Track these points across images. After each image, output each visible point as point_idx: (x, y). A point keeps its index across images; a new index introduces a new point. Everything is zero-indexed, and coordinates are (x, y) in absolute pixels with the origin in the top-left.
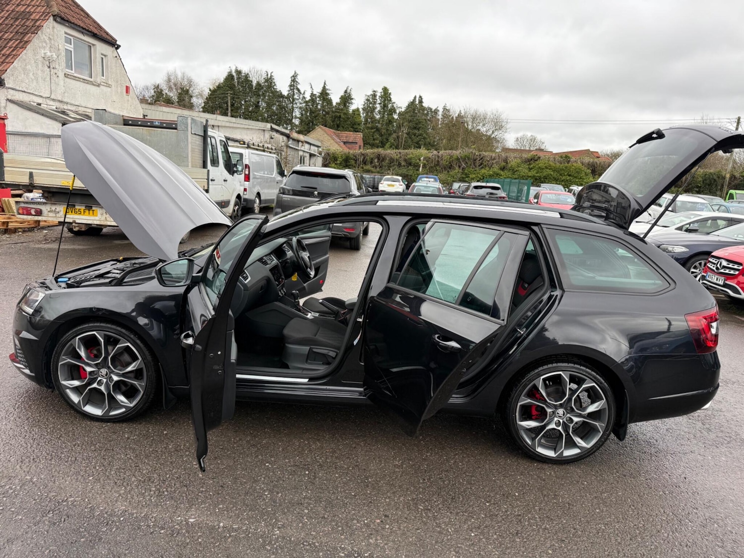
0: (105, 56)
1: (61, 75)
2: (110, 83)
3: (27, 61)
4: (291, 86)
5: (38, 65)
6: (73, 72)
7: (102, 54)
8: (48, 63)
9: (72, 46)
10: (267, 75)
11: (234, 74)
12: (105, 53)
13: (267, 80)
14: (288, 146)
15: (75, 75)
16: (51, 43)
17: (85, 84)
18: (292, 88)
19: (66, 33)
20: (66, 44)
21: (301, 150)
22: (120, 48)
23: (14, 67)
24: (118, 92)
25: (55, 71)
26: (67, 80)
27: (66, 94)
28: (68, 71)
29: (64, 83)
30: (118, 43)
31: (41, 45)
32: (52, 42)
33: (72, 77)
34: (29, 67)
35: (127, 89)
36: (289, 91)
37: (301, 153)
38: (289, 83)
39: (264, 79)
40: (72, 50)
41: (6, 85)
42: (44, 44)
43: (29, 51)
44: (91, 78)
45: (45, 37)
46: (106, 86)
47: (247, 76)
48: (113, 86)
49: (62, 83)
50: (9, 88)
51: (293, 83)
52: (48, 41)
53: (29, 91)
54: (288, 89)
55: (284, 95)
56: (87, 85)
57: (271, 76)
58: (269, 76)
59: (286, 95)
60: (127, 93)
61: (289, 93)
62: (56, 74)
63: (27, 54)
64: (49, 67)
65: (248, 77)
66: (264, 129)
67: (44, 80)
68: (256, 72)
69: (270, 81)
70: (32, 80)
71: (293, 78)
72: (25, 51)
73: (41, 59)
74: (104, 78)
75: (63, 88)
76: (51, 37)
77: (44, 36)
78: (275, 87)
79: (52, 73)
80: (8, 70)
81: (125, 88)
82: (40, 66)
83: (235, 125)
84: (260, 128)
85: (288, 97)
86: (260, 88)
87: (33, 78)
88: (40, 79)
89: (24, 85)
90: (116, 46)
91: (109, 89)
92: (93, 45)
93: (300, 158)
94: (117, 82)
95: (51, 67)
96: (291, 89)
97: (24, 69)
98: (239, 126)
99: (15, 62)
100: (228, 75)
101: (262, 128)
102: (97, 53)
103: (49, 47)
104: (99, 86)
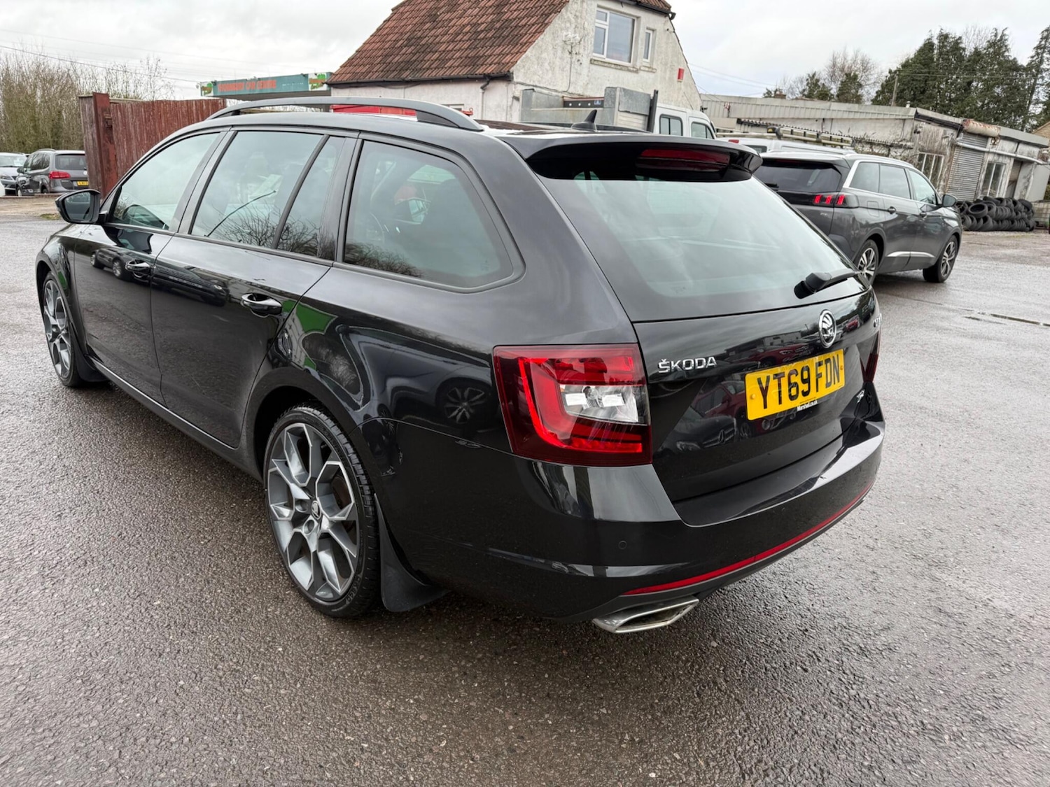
0: (653, 30)
1: (586, 61)
2: (654, 67)
3: (544, 48)
4: (1038, 47)
5: (556, 52)
6: (604, 56)
7: (648, 29)
8: (569, 48)
9: (607, 23)
10: (996, 35)
11: (936, 42)
12: (652, 27)
13: (992, 44)
14: (954, 146)
15: (608, 60)
16: (576, 22)
17: (618, 71)
18: (1039, 51)
19: (599, 6)
20: (597, 21)
21: (989, 152)
22: (676, 17)
23: (527, 57)
24: (665, 78)
25: (578, 57)
26: (593, 67)
27: (589, 86)
28: (597, 56)
29: (589, 71)
30: (672, 10)
31: (563, 25)
32: (579, 21)
33: (600, 63)
34: (544, 55)
35: (681, 72)
36: (1032, 57)
37: (990, 158)
38: (1036, 44)
39: (989, 41)
40: (607, 28)
41: (515, 80)
42: (568, 25)
43: (547, 36)
44: (630, 62)
45: (570, 15)
46: (648, 71)
47: (957, 42)
48: (659, 71)
49: (585, 72)
50: (517, 83)
51: (1043, 43)
52: (573, 20)
53: (541, 85)
54: (1033, 53)
55: (1022, 66)
56: (621, 72)
57: (1003, 35)
58: (998, 38)
59: (1025, 64)
60: (679, 78)
61: (1032, 61)
62: (579, 60)
63: (545, 39)
64: (570, 53)
65: (959, 43)
66: (904, 117)
67: (563, 70)
68: (977, 32)
69: (998, 45)
70: (547, 71)
71: (1045, 34)
72: (542, 36)
73: (562, 44)
74: (648, 61)
75: (587, 78)
76: (578, 14)
77: (568, 13)
78: (1006, 54)
79: (573, 60)
80: (519, 62)
81: (677, 72)
82: (559, 52)
83: (857, 116)
84: (897, 117)
85: (1027, 69)
86: (977, 58)
87: (548, 68)
88: (557, 69)
89: (536, 78)
90: (670, 15)
91: (652, 75)
92: (638, 18)
93: (985, 166)
94: (666, 64)
95: (574, 52)
96: (1038, 54)
97: (538, 58)
98: (863, 116)
99: (529, 50)
100: (925, 45)
101: (900, 117)
102: (641, 29)
103: (573, 26)
104: (637, 71)
